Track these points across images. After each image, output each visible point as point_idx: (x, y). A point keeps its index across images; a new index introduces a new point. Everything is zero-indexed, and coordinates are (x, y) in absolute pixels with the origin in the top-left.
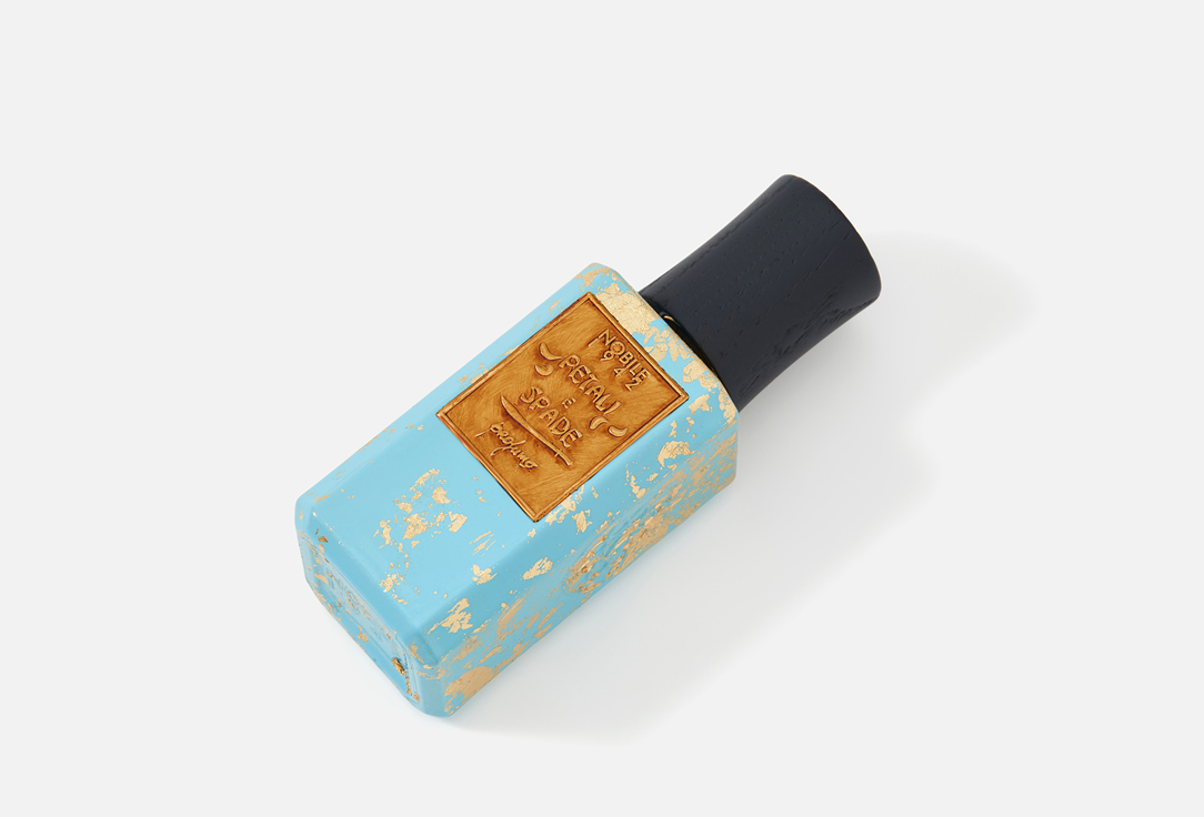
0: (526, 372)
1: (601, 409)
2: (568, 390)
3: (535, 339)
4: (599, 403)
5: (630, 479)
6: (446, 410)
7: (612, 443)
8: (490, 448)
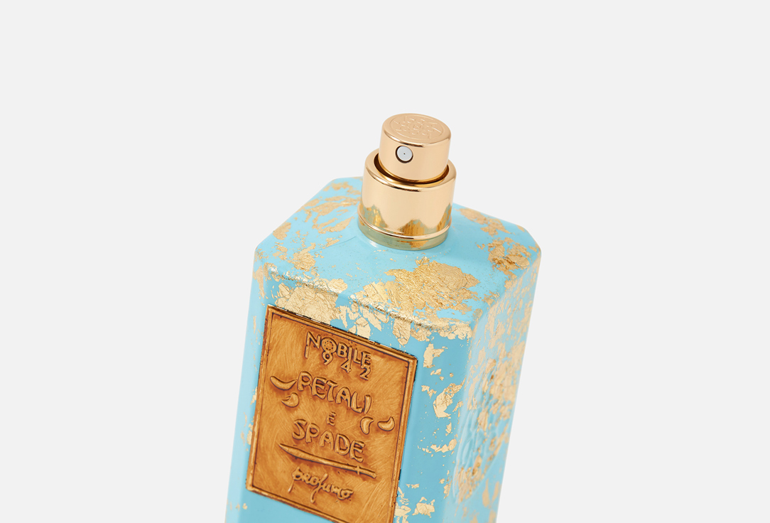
0: (280, 411)
1: (360, 410)
2: (324, 409)
3: (263, 377)
4: (354, 406)
5: (431, 450)
6: (250, 482)
7: (391, 438)
8: (306, 496)
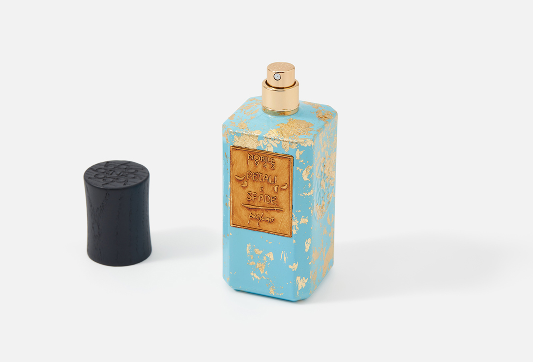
0: (241, 190)
1: (273, 183)
2: (258, 185)
3: (232, 177)
4: (270, 181)
5: (303, 195)
6: (232, 223)
7: (287, 191)
8: (255, 224)
